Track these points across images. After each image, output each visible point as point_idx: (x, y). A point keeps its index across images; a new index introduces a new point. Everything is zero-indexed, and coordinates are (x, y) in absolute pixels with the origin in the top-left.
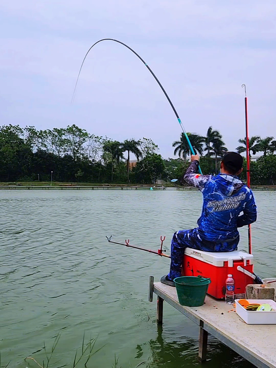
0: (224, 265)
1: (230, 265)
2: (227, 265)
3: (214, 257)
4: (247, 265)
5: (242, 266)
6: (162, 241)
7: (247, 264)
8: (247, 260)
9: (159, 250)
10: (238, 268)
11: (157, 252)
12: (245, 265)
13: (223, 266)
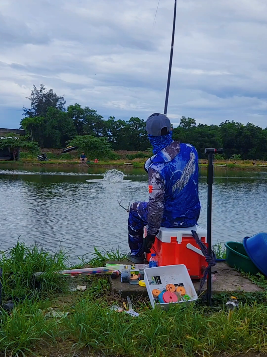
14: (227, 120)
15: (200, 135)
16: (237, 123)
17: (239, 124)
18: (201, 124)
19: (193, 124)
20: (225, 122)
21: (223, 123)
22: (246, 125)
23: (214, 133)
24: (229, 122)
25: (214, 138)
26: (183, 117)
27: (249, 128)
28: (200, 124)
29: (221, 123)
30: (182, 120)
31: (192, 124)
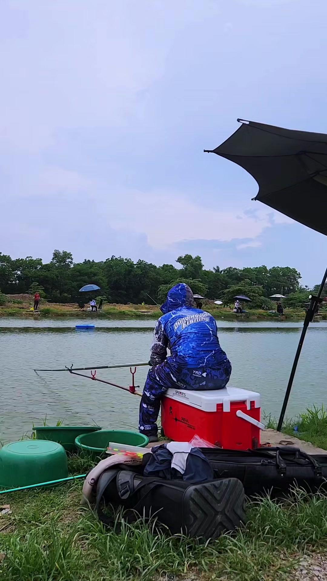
0: (217, 409)
1: (227, 409)
2: (222, 409)
3: (203, 397)
4: (251, 409)
5: (245, 411)
6: (133, 374)
7: (251, 406)
8: (251, 402)
9: (130, 387)
10: (238, 413)
11: (129, 389)
12: (249, 408)
13: (215, 411)
14: (113, 256)
15: (78, 273)
16: (126, 259)
17: (128, 261)
18: (87, 260)
19: (70, 260)
20: (112, 258)
21: (109, 259)
22: (137, 262)
23: (96, 271)
24: (116, 258)
25: (96, 277)
26: (56, 250)
27: (140, 266)
28: (85, 260)
29: (107, 260)
30: (55, 254)
31: (68, 259)
